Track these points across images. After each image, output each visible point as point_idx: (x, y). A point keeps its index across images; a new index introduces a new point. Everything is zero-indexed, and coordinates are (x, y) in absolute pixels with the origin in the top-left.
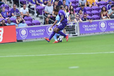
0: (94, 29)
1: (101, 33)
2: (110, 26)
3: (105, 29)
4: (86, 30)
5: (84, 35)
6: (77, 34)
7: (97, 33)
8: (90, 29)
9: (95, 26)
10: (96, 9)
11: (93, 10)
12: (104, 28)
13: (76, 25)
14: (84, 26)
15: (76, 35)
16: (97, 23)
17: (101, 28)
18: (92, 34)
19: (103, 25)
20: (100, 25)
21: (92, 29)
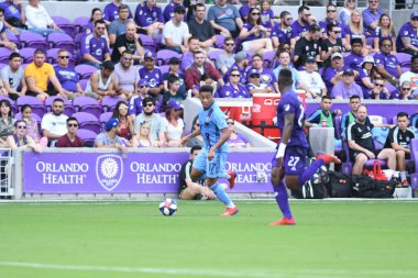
0: (74, 179)
1: (100, 197)
2: (135, 174)
3: (118, 182)
4: (47, 181)
5: (37, 199)
6: (11, 192)
7: (87, 197)
8: (63, 180)
9: (81, 168)
10: (89, 109)
11: (77, 109)
12: (113, 181)
13: (11, 160)
14: (41, 167)
15: (9, 197)
16: (91, 159)
17: (102, 177)
18: (66, 198)
19: (110, 168)
20: (100, 166)
21: (69, 179)
